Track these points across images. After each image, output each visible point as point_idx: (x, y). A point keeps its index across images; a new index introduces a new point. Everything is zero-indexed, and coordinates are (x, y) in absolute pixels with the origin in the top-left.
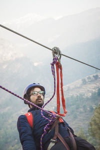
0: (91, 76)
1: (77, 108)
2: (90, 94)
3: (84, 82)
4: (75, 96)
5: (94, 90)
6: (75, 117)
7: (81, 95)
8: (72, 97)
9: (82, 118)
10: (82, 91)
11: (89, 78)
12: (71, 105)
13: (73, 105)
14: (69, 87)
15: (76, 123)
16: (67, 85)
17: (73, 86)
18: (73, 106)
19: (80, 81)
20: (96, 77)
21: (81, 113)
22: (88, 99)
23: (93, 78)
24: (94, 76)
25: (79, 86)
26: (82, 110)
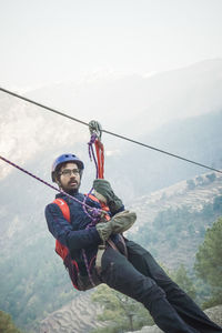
0: (204, 176)
1: (178, 231)
2: (201, 207)
3: (191, 186)
4: (175, 209)
5: (207, 201)
6: (174, 246)
7: (184, 207)
8: (169, 210)
9: (185, 247)
10: (187, 201)
11: (200, 179)
12: (167, 225)
13: (171, 224)
14: (164, 194)
15: (175, 256)
16: (162, 191)
17: (172, 193)
18: (169, 227)
19: (184, 184)
20: (212, 178)
21: (183, 238)
22: (196, 215)
23: (207, 180)
24: (207, 176)
25: (181, 191)
26: (186, 233)
